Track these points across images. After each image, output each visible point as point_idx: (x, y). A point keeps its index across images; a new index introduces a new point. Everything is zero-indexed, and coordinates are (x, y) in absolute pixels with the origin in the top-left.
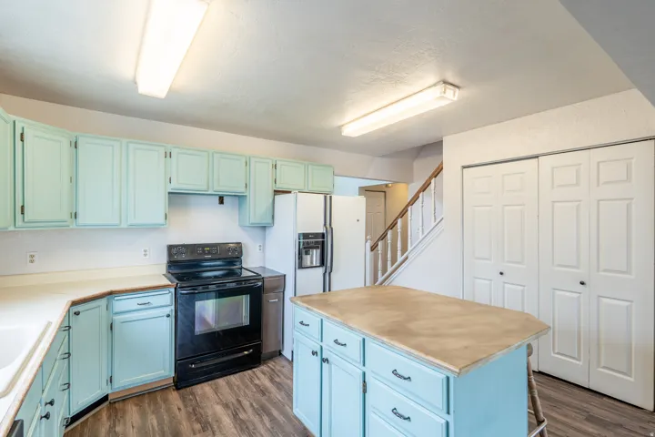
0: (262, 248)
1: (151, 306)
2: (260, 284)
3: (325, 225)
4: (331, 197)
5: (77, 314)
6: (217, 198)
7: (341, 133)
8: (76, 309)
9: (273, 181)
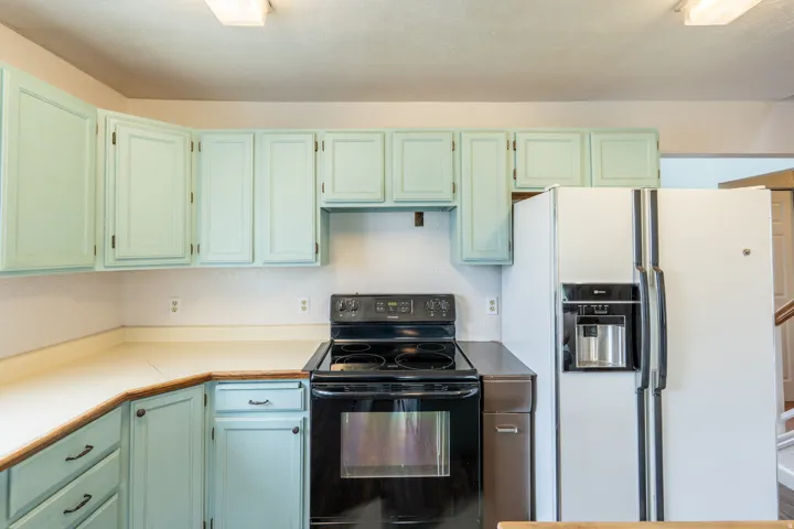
0: (496, 305)
1: (270, 407)
2: (474, 391)
3: (639, 263)
4: (654, 194)
5: (141, 414)
6: (413, 215)
7: (683, 22)
8: (138, 405)
9: (510, 174)
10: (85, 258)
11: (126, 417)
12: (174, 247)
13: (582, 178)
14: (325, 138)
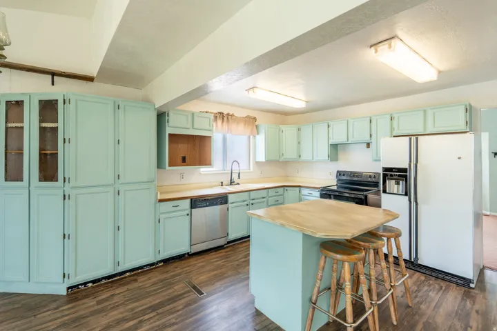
1: (313, 195)
3: (410, 161)
4: (416, 139)
6: (366, 144)
8: (286, 188)
9: (392, 129)
10: (278, 158)
11: (284, 190)
12: (295, 156)
13: (425, 128)
14: (331, 123)
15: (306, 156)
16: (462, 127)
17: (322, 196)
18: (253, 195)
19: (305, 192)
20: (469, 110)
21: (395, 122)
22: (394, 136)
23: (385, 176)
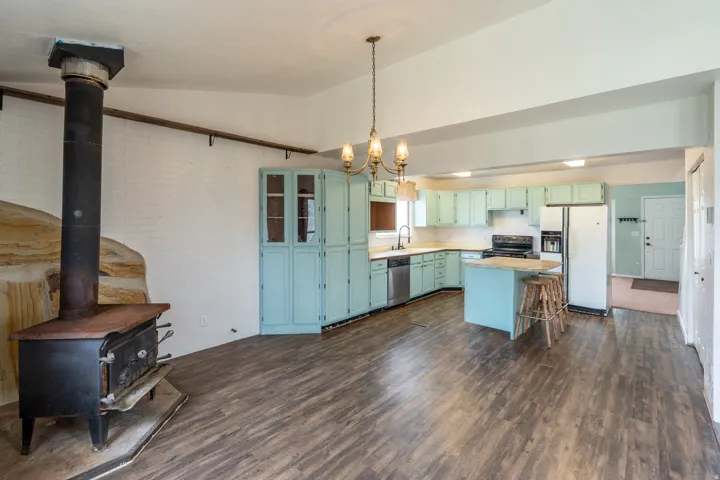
4: (568, 209)
6: (520, 211)
8: (448, 252)
9: (546, 199)
10: (435, 224)
12: (450, 221)
13: (572, 200)
14: (489, 191)
15: (463, 220)
16: (598, 199)
17: (484, 257)
18: (426, 257)
19: (464, 255)
20: (604, 187)
21: (548, 193)
22: (548, 206)
23: (543, 238)
